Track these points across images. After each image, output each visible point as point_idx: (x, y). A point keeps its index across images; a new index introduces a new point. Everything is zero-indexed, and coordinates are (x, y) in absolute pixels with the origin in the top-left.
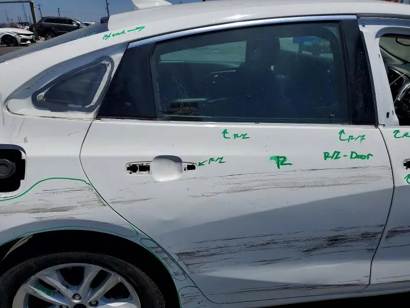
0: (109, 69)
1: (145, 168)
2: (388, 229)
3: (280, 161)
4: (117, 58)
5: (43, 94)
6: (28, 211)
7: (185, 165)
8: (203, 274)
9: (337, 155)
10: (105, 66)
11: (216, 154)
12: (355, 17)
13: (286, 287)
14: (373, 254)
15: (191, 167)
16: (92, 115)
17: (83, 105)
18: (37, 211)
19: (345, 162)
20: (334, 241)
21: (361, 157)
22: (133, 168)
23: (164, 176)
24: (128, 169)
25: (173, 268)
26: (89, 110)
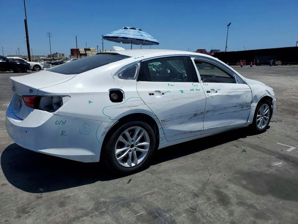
0: (137, 67)
1: (153, 94)
2: (206, 111)
3: (182, 91)
4: (139, 64)
5: (121, 74)
6: (127, 107)
7: (162, 93)
8: (166, 128)
9: (193, 90)
10: (136, 66)
11: (168, 90)
12: (189, 56)
13: (185, 132)
14: (203, 120)
15: (163, 94)
16: (135, 80)
17: (132, 78)
18: (129, 107)
19: (195, 91)
20: (195, 115)
21: (198, 90)
22: (150, 94)
23: (158, 96)
24: (149, 94)
25: (159, 126)
26: (134, 79)
